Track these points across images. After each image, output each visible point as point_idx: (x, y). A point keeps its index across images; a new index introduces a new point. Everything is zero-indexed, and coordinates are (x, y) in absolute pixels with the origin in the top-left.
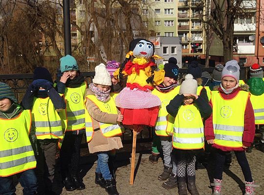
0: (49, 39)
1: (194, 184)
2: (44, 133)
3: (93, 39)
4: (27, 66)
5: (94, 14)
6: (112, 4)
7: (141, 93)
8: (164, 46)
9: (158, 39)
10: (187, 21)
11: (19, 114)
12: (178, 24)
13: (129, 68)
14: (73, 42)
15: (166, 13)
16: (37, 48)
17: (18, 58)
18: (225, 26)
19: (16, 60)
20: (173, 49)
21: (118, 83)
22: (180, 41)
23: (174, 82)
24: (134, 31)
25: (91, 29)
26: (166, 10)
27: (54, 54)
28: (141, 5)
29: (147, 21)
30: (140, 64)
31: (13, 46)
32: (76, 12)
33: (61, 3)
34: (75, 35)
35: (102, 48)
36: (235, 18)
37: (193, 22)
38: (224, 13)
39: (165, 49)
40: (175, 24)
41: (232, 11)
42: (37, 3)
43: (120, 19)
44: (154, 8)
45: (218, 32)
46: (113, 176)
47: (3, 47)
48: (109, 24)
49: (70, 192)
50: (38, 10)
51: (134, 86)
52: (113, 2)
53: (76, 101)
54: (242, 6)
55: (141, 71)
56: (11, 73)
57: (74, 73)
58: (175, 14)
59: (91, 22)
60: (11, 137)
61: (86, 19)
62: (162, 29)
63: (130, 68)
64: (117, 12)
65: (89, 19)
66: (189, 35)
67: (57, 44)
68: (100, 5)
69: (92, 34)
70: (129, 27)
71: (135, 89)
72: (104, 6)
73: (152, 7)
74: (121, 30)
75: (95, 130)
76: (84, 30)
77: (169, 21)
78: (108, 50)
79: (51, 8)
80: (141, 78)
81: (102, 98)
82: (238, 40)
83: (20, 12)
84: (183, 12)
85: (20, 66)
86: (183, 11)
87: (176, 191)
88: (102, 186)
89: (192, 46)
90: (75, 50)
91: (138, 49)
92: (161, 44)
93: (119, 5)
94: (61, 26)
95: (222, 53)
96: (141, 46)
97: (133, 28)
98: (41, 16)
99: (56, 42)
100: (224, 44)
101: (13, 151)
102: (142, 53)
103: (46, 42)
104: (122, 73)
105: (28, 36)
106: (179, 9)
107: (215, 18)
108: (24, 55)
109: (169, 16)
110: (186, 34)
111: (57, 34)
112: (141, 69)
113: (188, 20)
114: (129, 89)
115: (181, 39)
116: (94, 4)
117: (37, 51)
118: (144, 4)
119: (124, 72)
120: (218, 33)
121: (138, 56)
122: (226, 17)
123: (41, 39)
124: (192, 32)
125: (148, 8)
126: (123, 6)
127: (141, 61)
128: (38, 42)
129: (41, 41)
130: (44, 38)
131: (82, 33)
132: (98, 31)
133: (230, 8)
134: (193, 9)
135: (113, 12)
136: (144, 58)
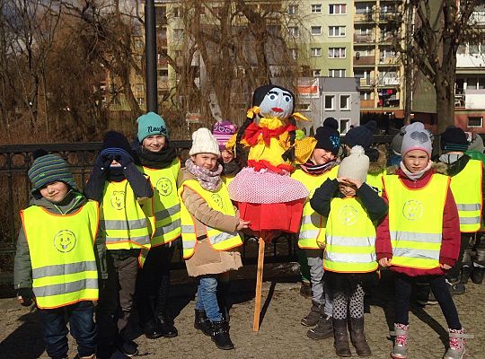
0: (118, 80)
1: (362, 332)
2: (119, 240)
3: (197, 81)
4: (79, 129)
5: (200, 35)
6: (232, 19)
7: (273, 176)
8: (326, 94)
9: (317, 82)
10: (371, 48)
11: (79, 207)
12: (353, 54)
13: (252, 135)
14: (161, 86)
15: (331, 34)
16: (96, 97)
17: (62, 114)
18: (439, 58)
19: (60, 118)
20: (344, 99)
21: (234, 159)
22: (356, 85)
23: (332, 157)
24: (271, 67)
25: (193, 64)
26: (331, 28)
27: (126, 108)
28: (285, 20)
29: (296, 49)
30: (270, 128)
31: (55, 92)
32: (168, 32)
33: (140, 16)
34: (165, 73)
35: (213, 97)
36: (458, 44)
37: (382, 50)
38: (439, 35)
39: (328, 100)
40: (349, 54)
41: (452, 31)
42: (98, 15)
43: (247, 45)
44: (308, 26)
45: (427, 69)
46: (224, 316)
47: (37, 94)
48: (226, 54)
49: (152, 341)
50: (100, 28)
51: (261, 165)
52: (235, 14)
53: (166, 191)
54: (471, 22)
55: (273, 140)
56: (50, 142)
57: (161, 140)
58: (348, 36)
59: (194, 50)
60: (65, 244)
61: (185, 44)
62: (324, 63)
63: (254, 134)
64: (242, 32)
65: (190, 45)
66: (375, 74)
67: (133, 89)
68: (209, 20)
69: (195, 71)
70: (263, 60)
71: (263, 170)
72: (218, 22)
73: (305, 23)
74: (248, 64)
75: (199, 239)
76: (180, 64)
77: (337, 49)
78: (224, 101)
79: (122, 24)
80: (273, 152)
81: (209, 184)
82: (465, 84)
83: (67, 31)
84: (364, 33)
85: (66, 130)
86: (364, 29)
87: (330, 344)
88: (207, 333)
89: (381, 94)
90: (164, 100)
91: (268, 102)
92: (321, 90)
93: (245, 20)
94: (140, 57)
95: (435, 107)
96: (272, 98)
97: (270, 60)
98: (104, 39)
99: (130, 85)
100: (438, 92)
101: (66, 268)
102: (276, 110)
103: (113, 85)
104: (241, 142)
105: (82, 76)
106: (356, 27)
107: (421, 44)
108: (72, 109)
109: (336, 40)
110: (368, 73)
111: (133, 71)
112: (273, 136)
113: (374, 47)
114: (252, 169)
115: (359, 82)
116: (199, 17)
117: (97, 102)
118: (291, 18)
119: (243, 142)
120: (427, 72)
121: (268, 115)
122: (442, 43)
123: (105, 80)
124: (381, 69)
125: (299, 25)
126: (252, 22)
127: (274, 123)
128: (98, 86)
129: (103, 85)
130: (109, 78)
131: (178, 70)
132: (207, 67)
133: (449, 27)
134: (381, 26)
135: (234, 33)
136: (278, 118)
